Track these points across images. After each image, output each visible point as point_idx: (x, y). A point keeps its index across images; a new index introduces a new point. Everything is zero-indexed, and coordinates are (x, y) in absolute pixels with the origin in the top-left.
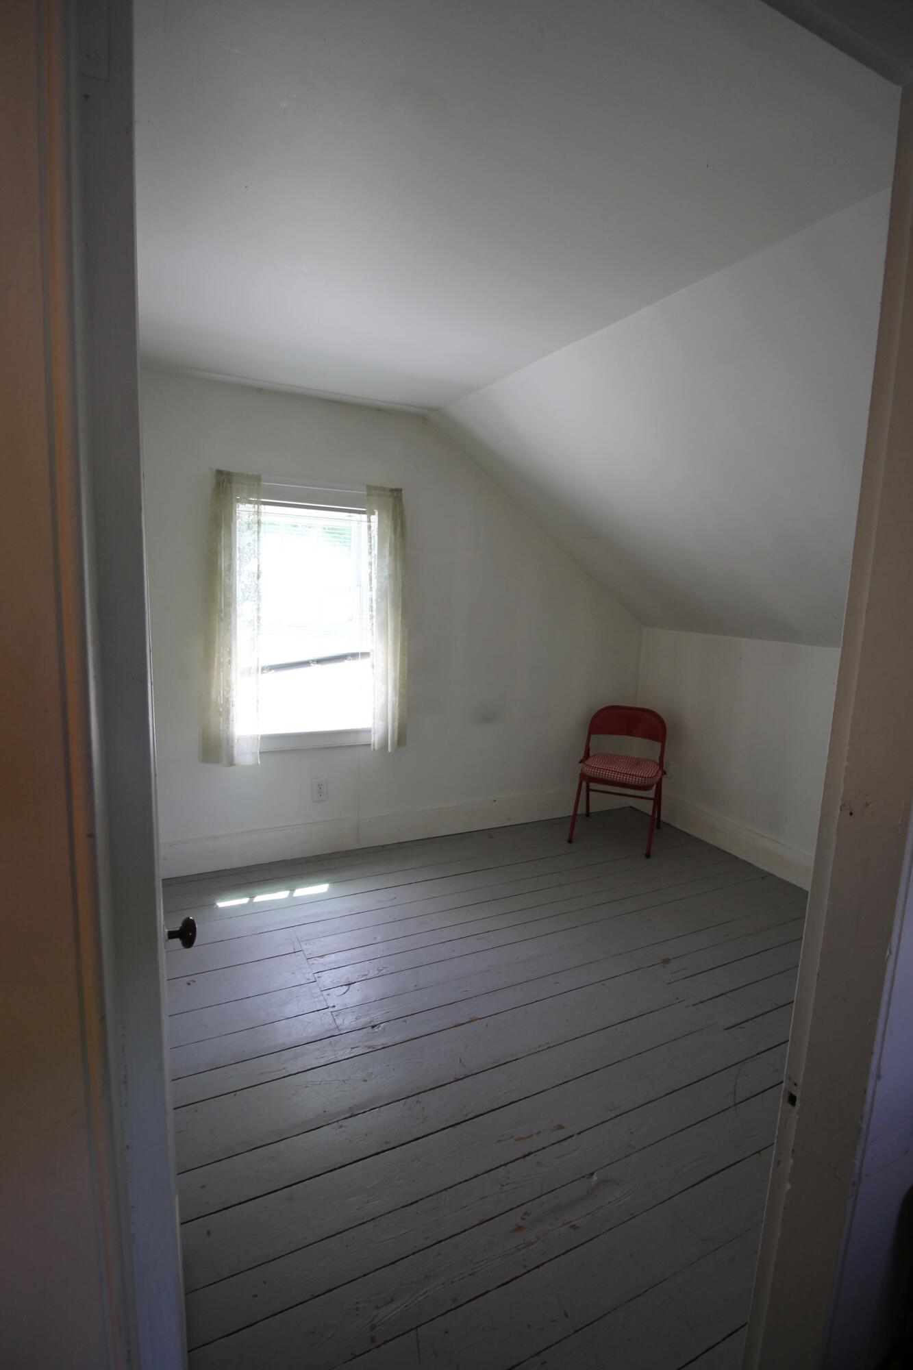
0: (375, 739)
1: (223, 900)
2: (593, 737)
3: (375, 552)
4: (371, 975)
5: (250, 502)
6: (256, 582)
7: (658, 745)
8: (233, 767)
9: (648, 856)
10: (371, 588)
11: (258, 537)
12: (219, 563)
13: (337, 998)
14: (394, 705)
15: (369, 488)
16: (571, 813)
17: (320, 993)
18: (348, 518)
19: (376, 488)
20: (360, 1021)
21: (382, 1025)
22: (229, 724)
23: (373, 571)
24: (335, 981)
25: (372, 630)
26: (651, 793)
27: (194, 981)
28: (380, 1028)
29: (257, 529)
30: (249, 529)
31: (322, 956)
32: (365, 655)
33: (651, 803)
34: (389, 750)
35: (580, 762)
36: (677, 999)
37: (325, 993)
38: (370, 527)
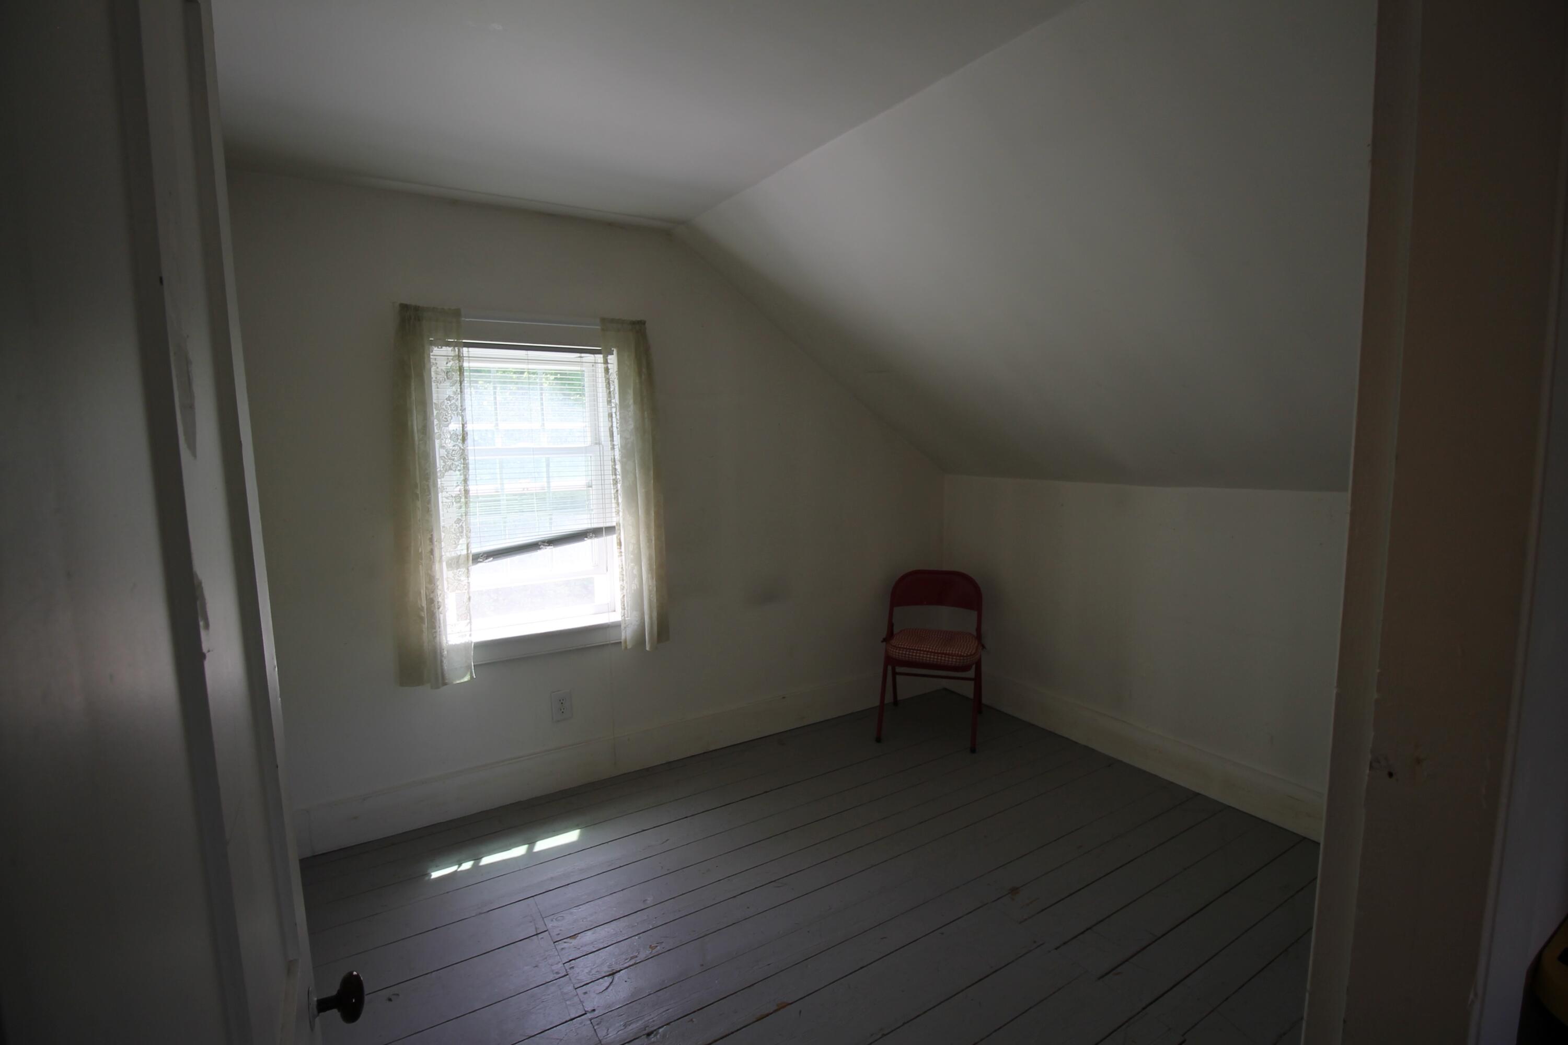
0: (627, 634)
1: (438, 868)
2: (897, 610)
3: (616, 400)
4: (642, 956)
5: (448, 344)
6: (461, 445)
7: (973, 615)
8: (445, 687)
9: (973, 750)
10: (613, 445)
11: (461, 389)
12: (409, 423)
13: (596, 999)
14: (650, 591)
15: (603, 320)
16: (877, 703)
17: (574, 992)
18: (579, 360)
19: (612, 321)
20: (630, 1028)
21: (661, 1030)
22: (436, 632)
23: (615, 424)
24: (593, 972)
25: (617, 498)
26: (971, 673)
27: (398, 995)
28: (658, 1036)
29: (459, 379)
30: (448, 378)
31: (574, 936)
32: (610, 530)
33: (972, 684)
34: (648, 648)
35: (882, 642)
36: (1035, 942)
37: (580, 991)
38: (607, 370)
